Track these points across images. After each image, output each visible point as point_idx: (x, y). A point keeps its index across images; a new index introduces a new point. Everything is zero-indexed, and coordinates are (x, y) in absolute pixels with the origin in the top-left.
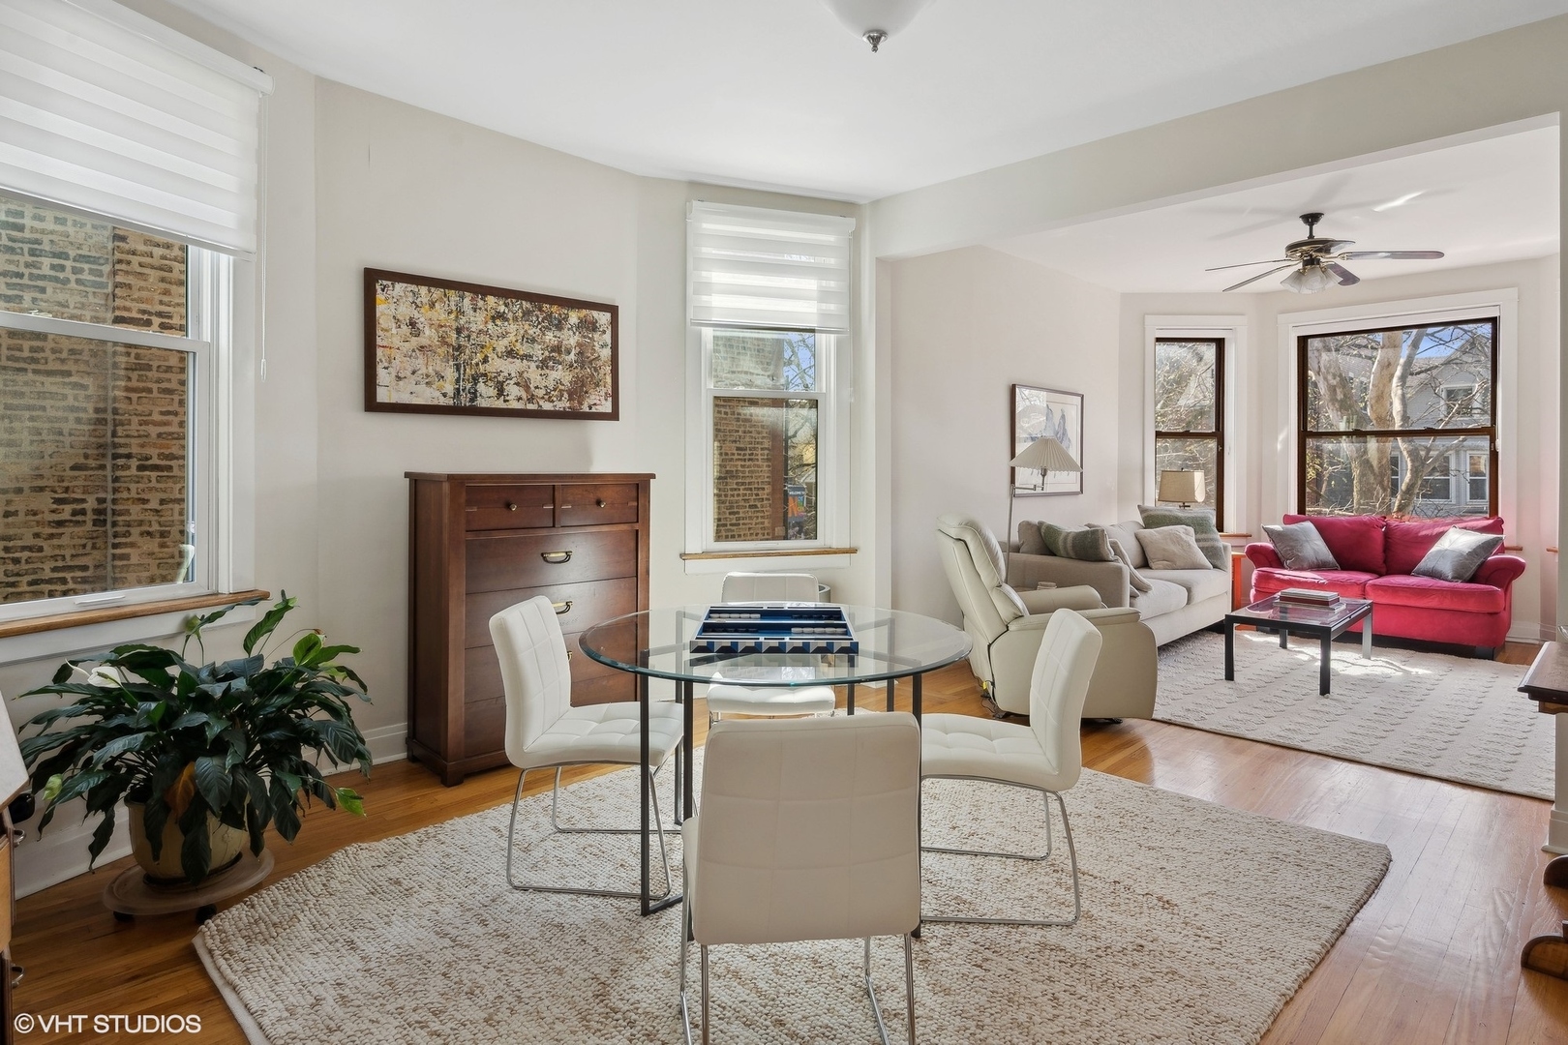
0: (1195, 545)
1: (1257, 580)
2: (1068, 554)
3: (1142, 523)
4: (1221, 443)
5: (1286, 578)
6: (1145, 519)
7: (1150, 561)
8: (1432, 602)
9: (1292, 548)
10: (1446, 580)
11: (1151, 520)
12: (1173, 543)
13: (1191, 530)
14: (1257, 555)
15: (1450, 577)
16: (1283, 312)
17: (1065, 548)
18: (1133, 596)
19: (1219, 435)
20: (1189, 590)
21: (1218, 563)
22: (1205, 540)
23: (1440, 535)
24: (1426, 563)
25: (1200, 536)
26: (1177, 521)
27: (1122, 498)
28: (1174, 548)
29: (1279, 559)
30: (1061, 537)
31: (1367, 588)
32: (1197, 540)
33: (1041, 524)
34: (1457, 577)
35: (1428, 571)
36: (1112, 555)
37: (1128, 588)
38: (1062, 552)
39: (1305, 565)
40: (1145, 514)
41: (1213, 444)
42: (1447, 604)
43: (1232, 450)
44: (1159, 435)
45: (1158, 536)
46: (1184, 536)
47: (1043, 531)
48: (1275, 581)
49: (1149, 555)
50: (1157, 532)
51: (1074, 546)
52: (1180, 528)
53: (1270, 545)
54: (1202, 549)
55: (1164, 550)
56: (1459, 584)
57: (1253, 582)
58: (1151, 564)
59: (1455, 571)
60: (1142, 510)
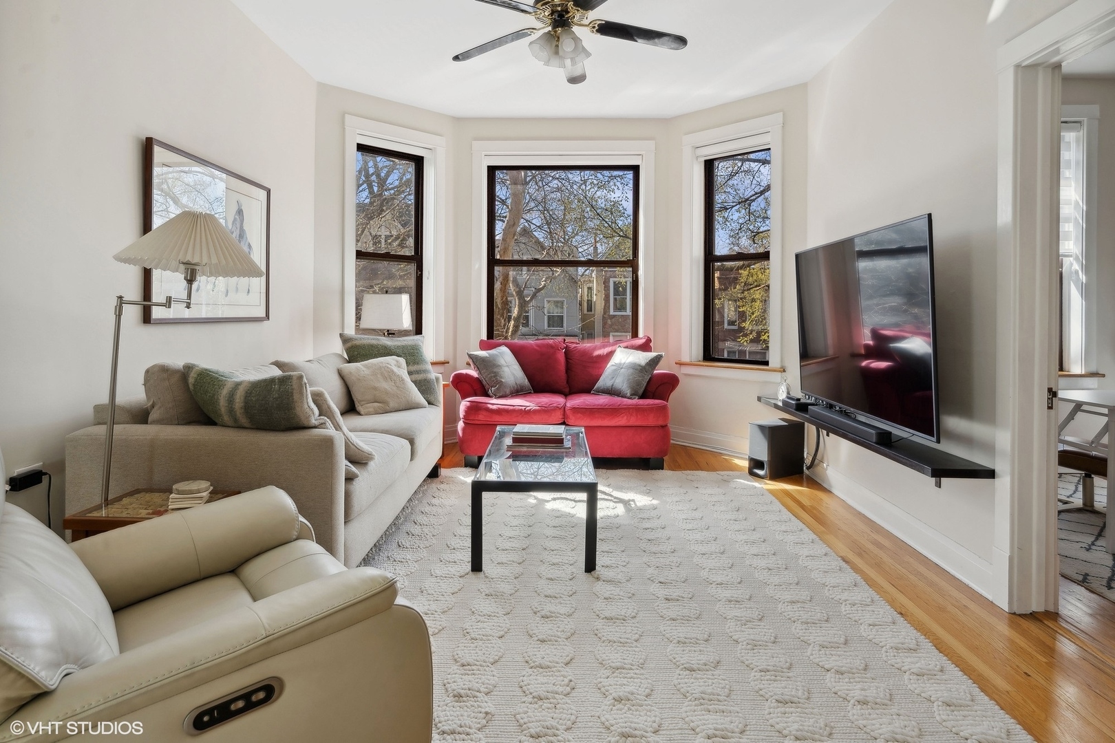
0: (407, 378)
1: (466, 412)
2: (236, 420)
3: (346, 357)
4: (420, 268)
5: (494, 407)
6: (348, 351)
7: (357, 405)
8: (621, 421)
9: (496, 375)
10: (626, 397)
11: (356, 352)
12: (385, 378)
13: (402, 361)
14: (463, 385)
15: (629, 395)
16: (475, 140)
17: (231, 411)
18: (350, 479)
19: (417, 259)
20: (412, 442)
21: (432, 399)
22: (418, 372)
23: (611, 354)
24: (604, 381)
25: (413, 368)
26: (387, 352)
27: (319, 327)
28: (385, 385)
29: (483, 386)
30: (225, 392)
31: (568, 412)
32: (410, 373)
33: (188, 368)
34: (634, 394)
35: (608, 389)
36: (314, 417)
37: (343, 465)
38: (226, 418)
39: (508, 392)
40: (349, 345)
41: (412, 268)
42: (633, 421)
43: (432, 274)
44: (360, 255)
45: (367, 372)
46: (395, 369)
47: (191, 380)
48: (485, 413)
49: (357, 396)
50: (366, 366)
51: (247, 407)
52: (391, 360)
53: (474, 373)
54: (415, 382)
55: (375, 389)
56: (636, 401)
57: (462, 414)
58: (359, 408)
59: (632, 388)
60: (345, 340)
